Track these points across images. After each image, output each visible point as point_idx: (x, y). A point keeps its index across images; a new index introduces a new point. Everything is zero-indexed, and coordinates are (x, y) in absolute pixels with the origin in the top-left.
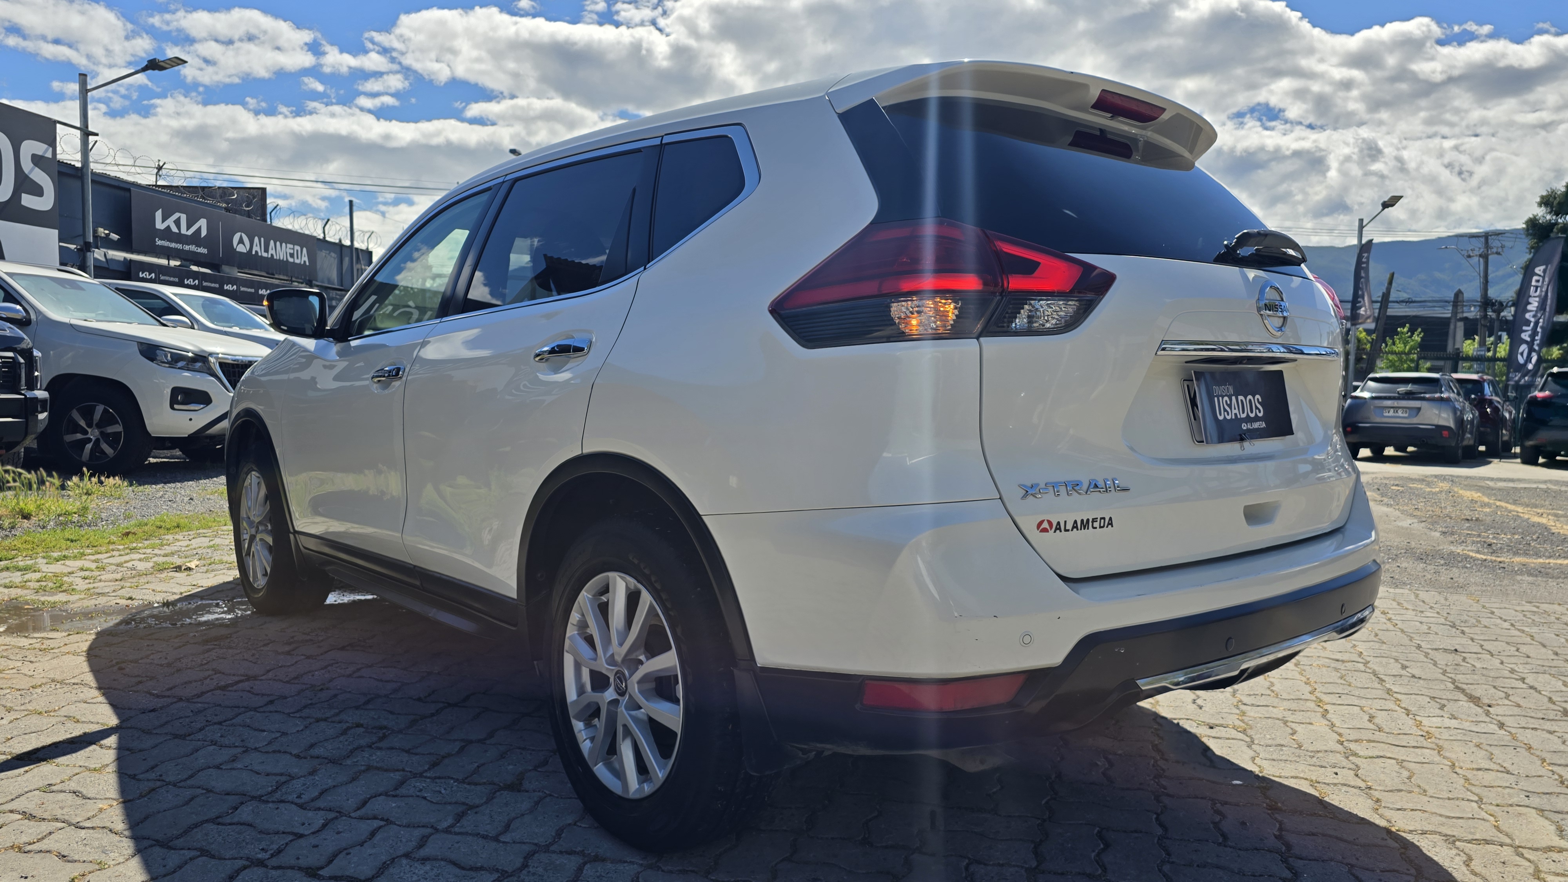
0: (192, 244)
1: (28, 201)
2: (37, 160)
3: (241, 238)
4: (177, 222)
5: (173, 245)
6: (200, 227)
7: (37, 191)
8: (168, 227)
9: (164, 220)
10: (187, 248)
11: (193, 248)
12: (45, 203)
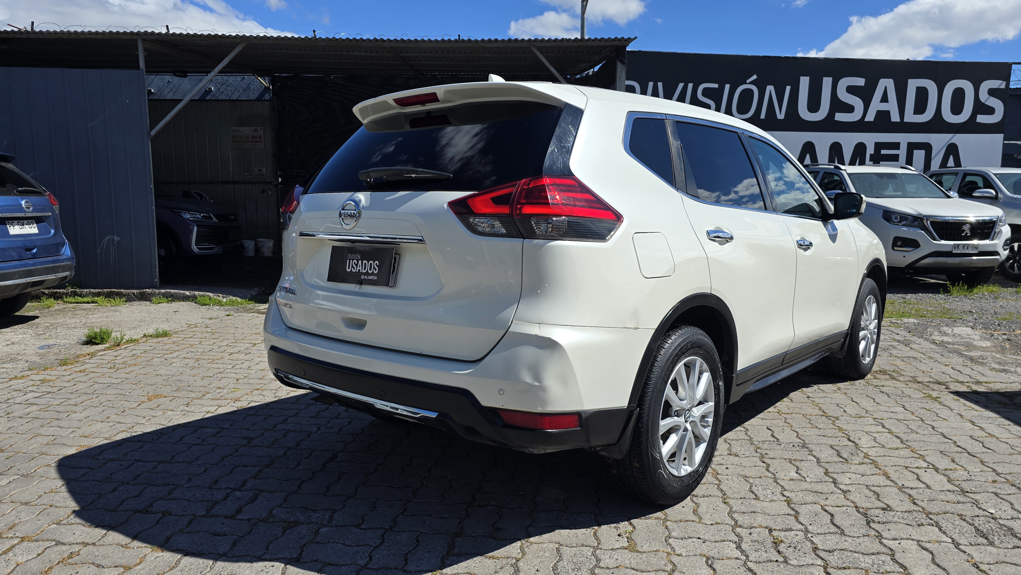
1: (981, 119)
2: (992, 92)
7: (990, 111)
12: (997, 117)
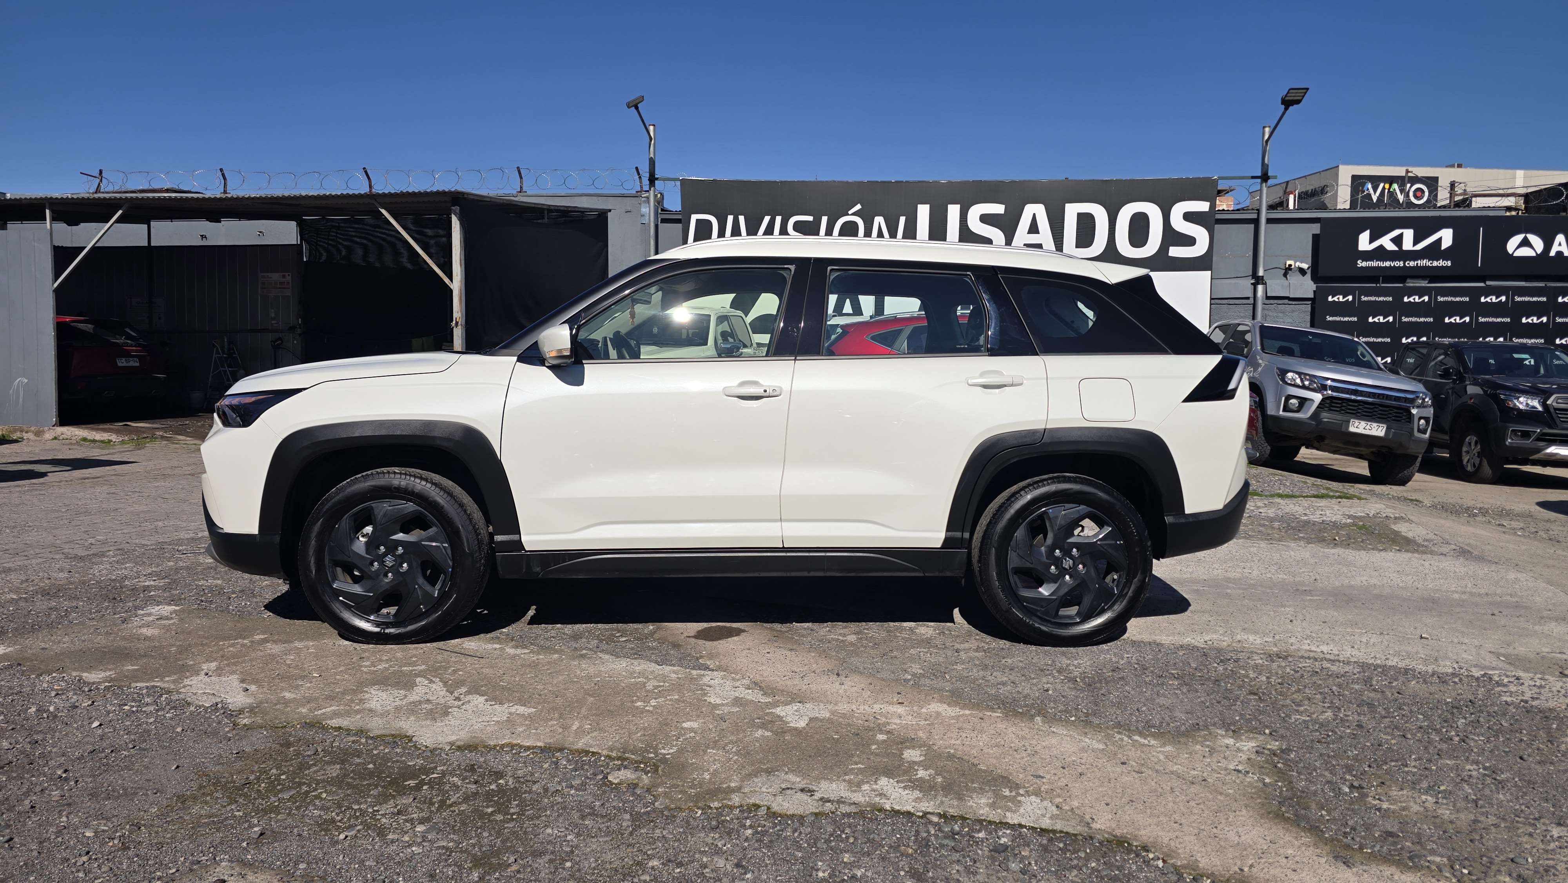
0: (1423, 258)
1: (1175, 252)
2: (1189, 217)
3: (1526, 240)
4: (1398, 240)
5: (1387, 264)
6: (1440, 240)
7: (1190, 241)
8: (1381, 247)
9: (1372, 240)
10: (1412, 264)
11: (1424, 262)
12: (1199, 249)
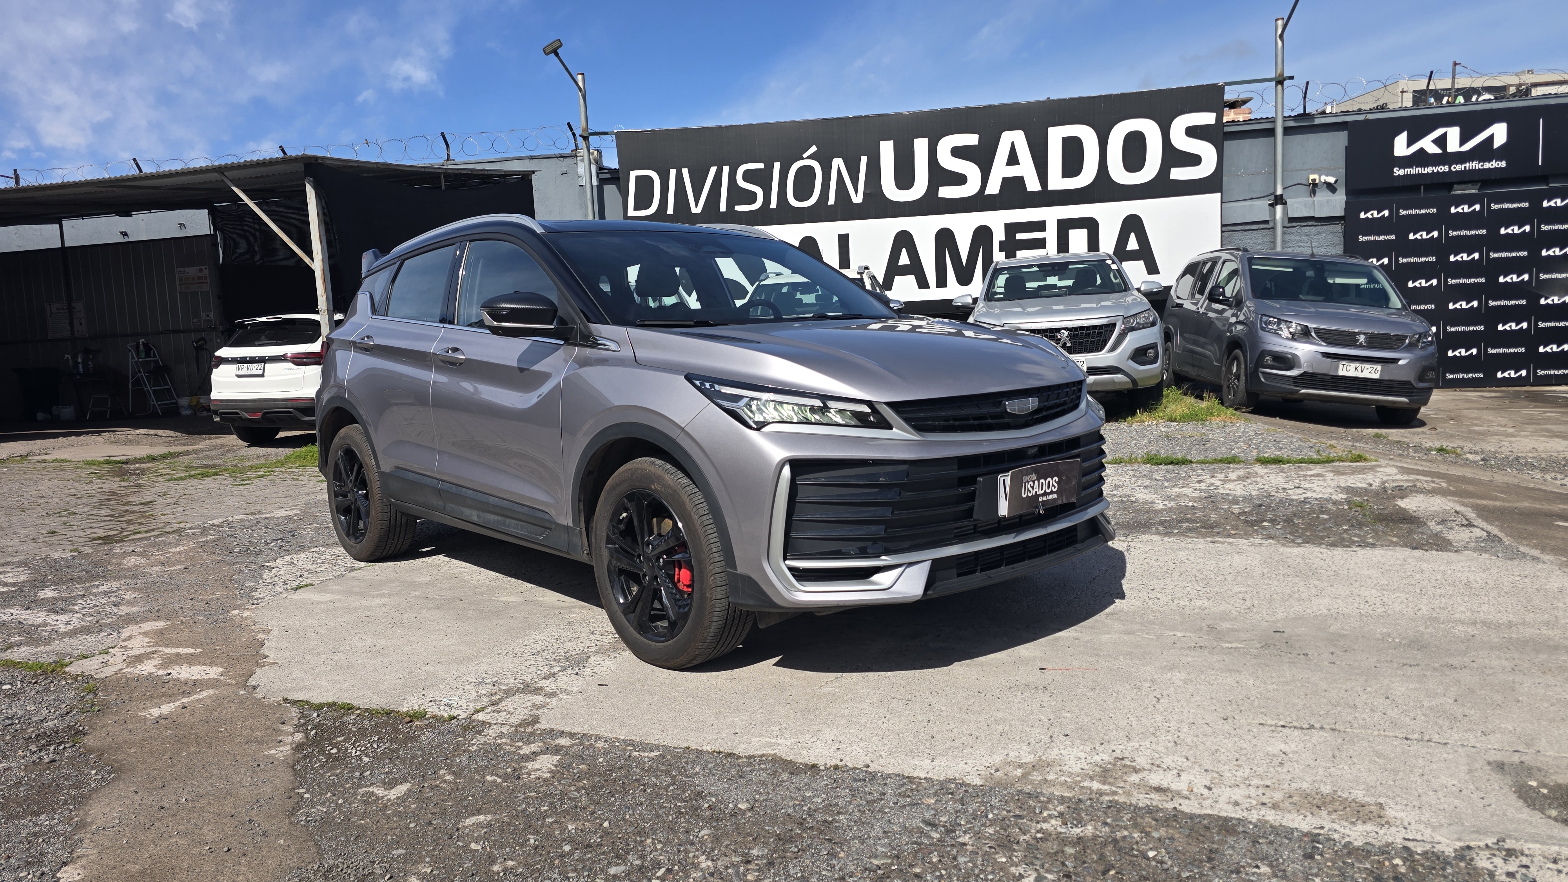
0: (1472, 160)
1: (1178, 174)
2: (1192, 132)
4: (1441, 141)
5: (1429, 170)
7: (1194, 160)
8: (1422, 150)
9: (1410, 144)
10: (1459, 167)
11: (1473, 165)
